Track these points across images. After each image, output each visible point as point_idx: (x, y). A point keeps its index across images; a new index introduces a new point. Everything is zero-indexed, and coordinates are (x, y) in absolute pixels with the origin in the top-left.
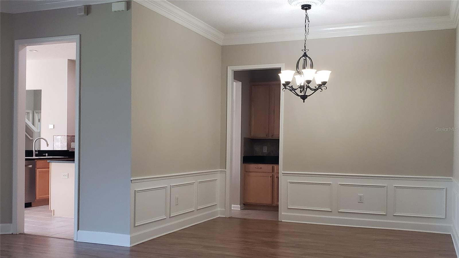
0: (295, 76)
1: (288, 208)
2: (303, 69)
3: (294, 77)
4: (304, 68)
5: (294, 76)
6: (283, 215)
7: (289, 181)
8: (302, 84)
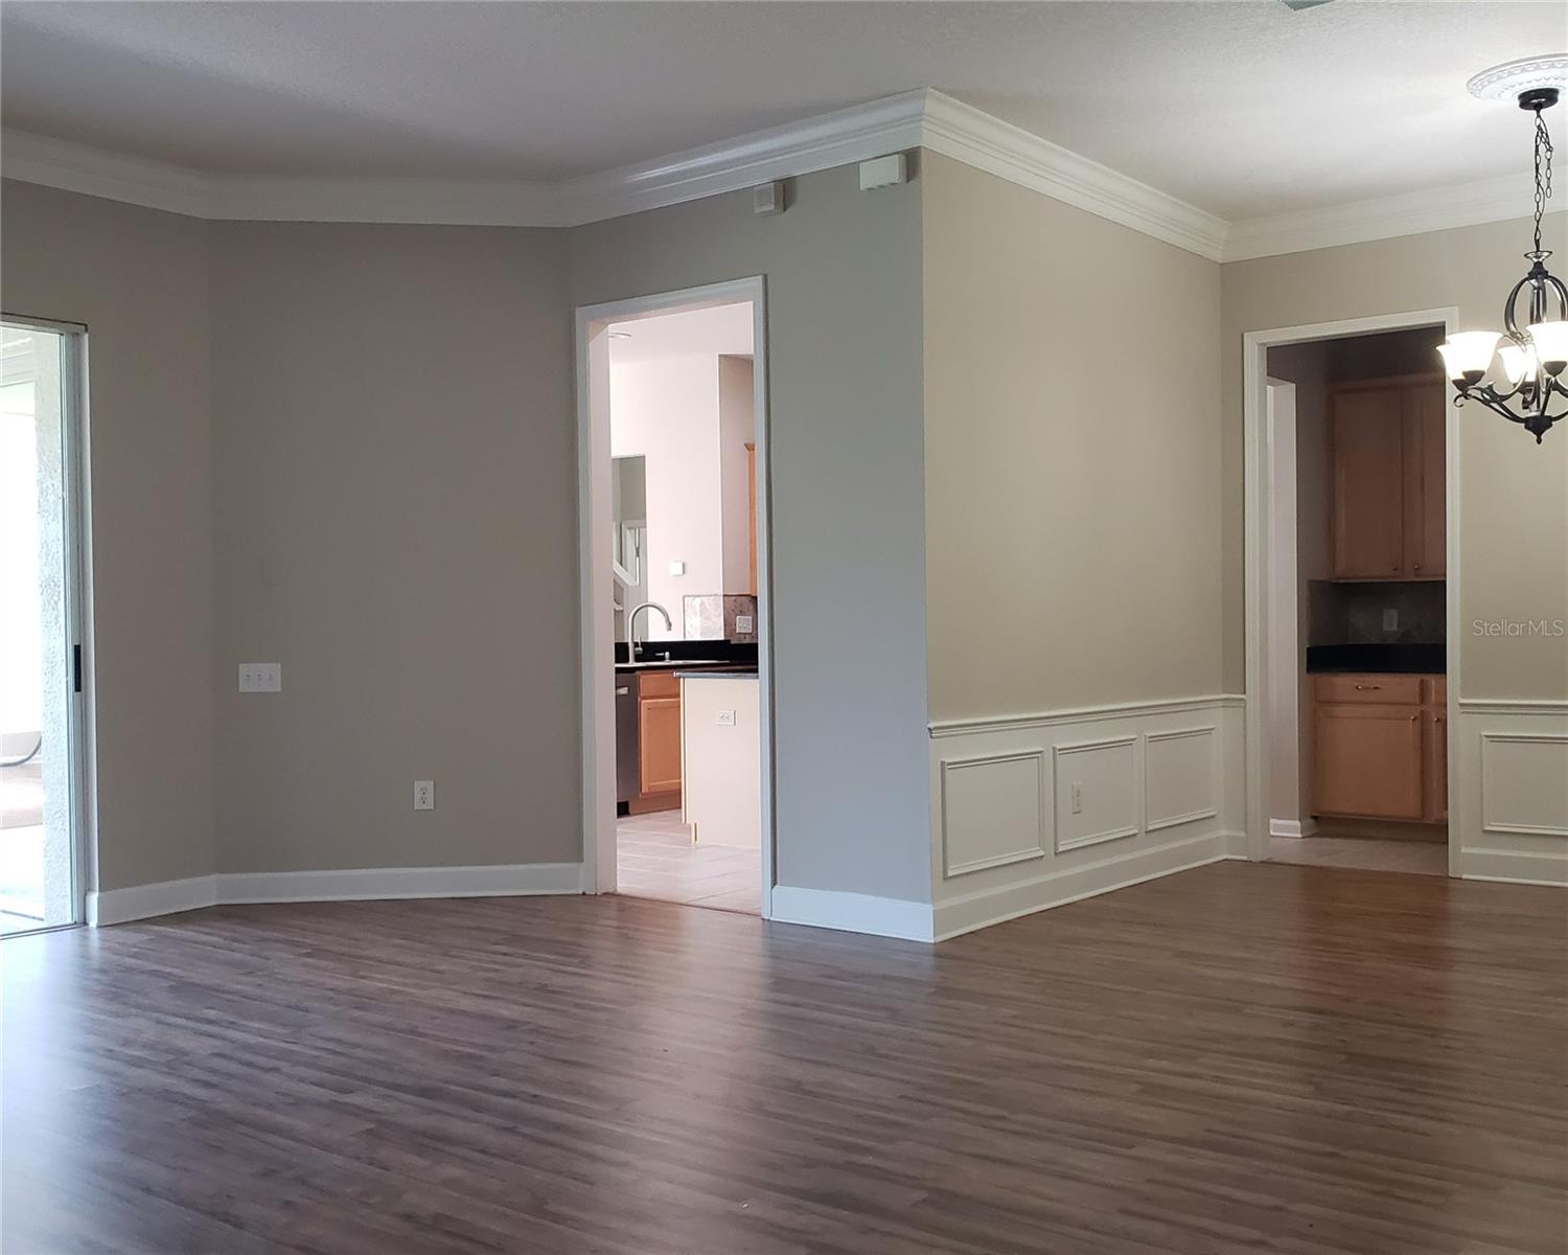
0: (1500, 351)
1: (1485, 832)
2: (1532, 322)
3: (1499, 354)
4: (1535, 318)
5: (1497, 348)
6: (1464, 854)
7: (1487, 734)
8: (1531, 378)
